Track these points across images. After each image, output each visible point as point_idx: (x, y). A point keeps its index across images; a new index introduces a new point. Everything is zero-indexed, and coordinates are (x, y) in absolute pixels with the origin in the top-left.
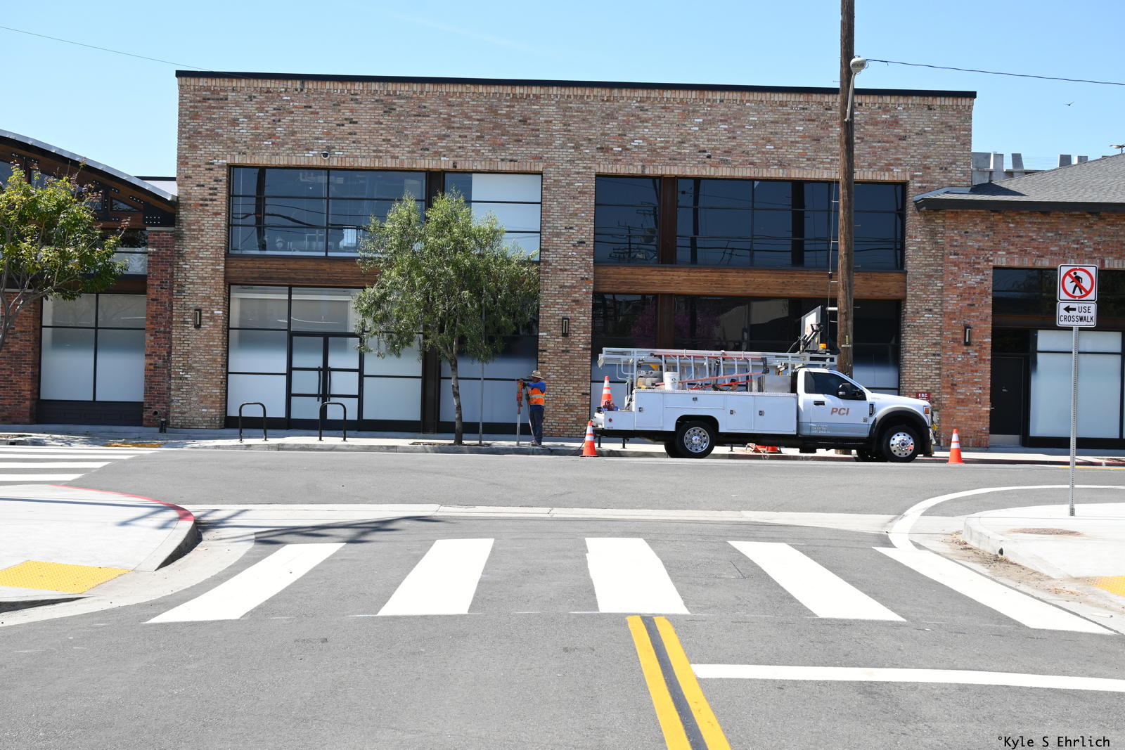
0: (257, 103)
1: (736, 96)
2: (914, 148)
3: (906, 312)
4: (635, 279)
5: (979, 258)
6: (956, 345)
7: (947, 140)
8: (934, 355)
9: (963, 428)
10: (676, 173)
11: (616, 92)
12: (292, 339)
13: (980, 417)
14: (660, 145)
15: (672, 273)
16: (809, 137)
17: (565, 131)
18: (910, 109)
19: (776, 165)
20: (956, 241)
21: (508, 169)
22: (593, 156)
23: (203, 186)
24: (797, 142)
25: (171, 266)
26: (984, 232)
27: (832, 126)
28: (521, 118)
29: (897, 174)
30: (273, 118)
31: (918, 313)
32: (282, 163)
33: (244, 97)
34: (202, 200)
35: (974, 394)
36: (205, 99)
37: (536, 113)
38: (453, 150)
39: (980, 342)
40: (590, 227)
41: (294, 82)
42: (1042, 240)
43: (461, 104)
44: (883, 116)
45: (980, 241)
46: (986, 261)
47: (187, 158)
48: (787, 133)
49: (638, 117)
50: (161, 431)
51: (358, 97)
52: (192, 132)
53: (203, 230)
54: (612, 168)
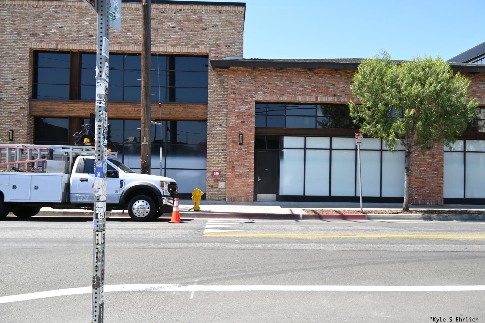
2: (211, 35)
3: (208, 126)
4: (53, 108)
5: (247, 96)
6: (234, 144)
7: (229, 30)
8: (223, 150)
9: (239, 191)
11: (41, 3)
13: (248, 185)
14: (67, 32)
15: (74, 105)
17: (12, 25)
18: (208, 12)
19: (133, 44)
20: (234, 86)
26: (250, 81)
29: (201, 50)
31: (213, 127)
35: (245, 172)
39: (248, 143)
40: (26, 78)
42: (282, 86)
44: (193, 17)
45: (248, 86)
46: (251, 97)
54: (39, 45)
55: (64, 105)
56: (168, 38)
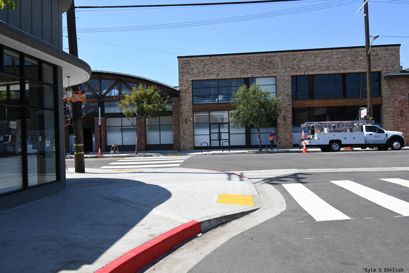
0: (199, 63)
1: (330, 51)
2: (383, 61)
3: (383, 108)
4: (303, 104)
5: (404, 91)
6: (399, 116)
7: (393, 58)
8: (392, 120)
10: (314, 74)
11: (296, 53)
12: (210, 125)
16: (352, 61)
17: (282, 64)
18: (381, 50)
19: (342, 69)
20: (397, 87)
21: (267, 76)
22: (290, 71)
23: (186, 86)
24: (348, 62)
25: (179, 108)
26: (405, 84)
27: (358, 57)
28: (270, 62)
29: (378, 69)
30: (203, 67)
31: (386, 108)
32: (206, 79)
33: (195, 62)
34: (186, 90)
35: (405, 130)
36: (185, 63)
37: (274, 60)
38: (251, 72)
39: (406, 115)
40: (290, 90)
41: (208, 57)
43: (253, 59)
44: (374, 53)
45: (404, 86)
46: (406, 92)
47: (181, 79)
48: (345, 60)
49: (302, 59)
50: (178, 151)
51: (225, 60)
52: (182, 72)
53: (186, 98)
54: (296, 74)
55: (309, 101)
56: (360, 65)
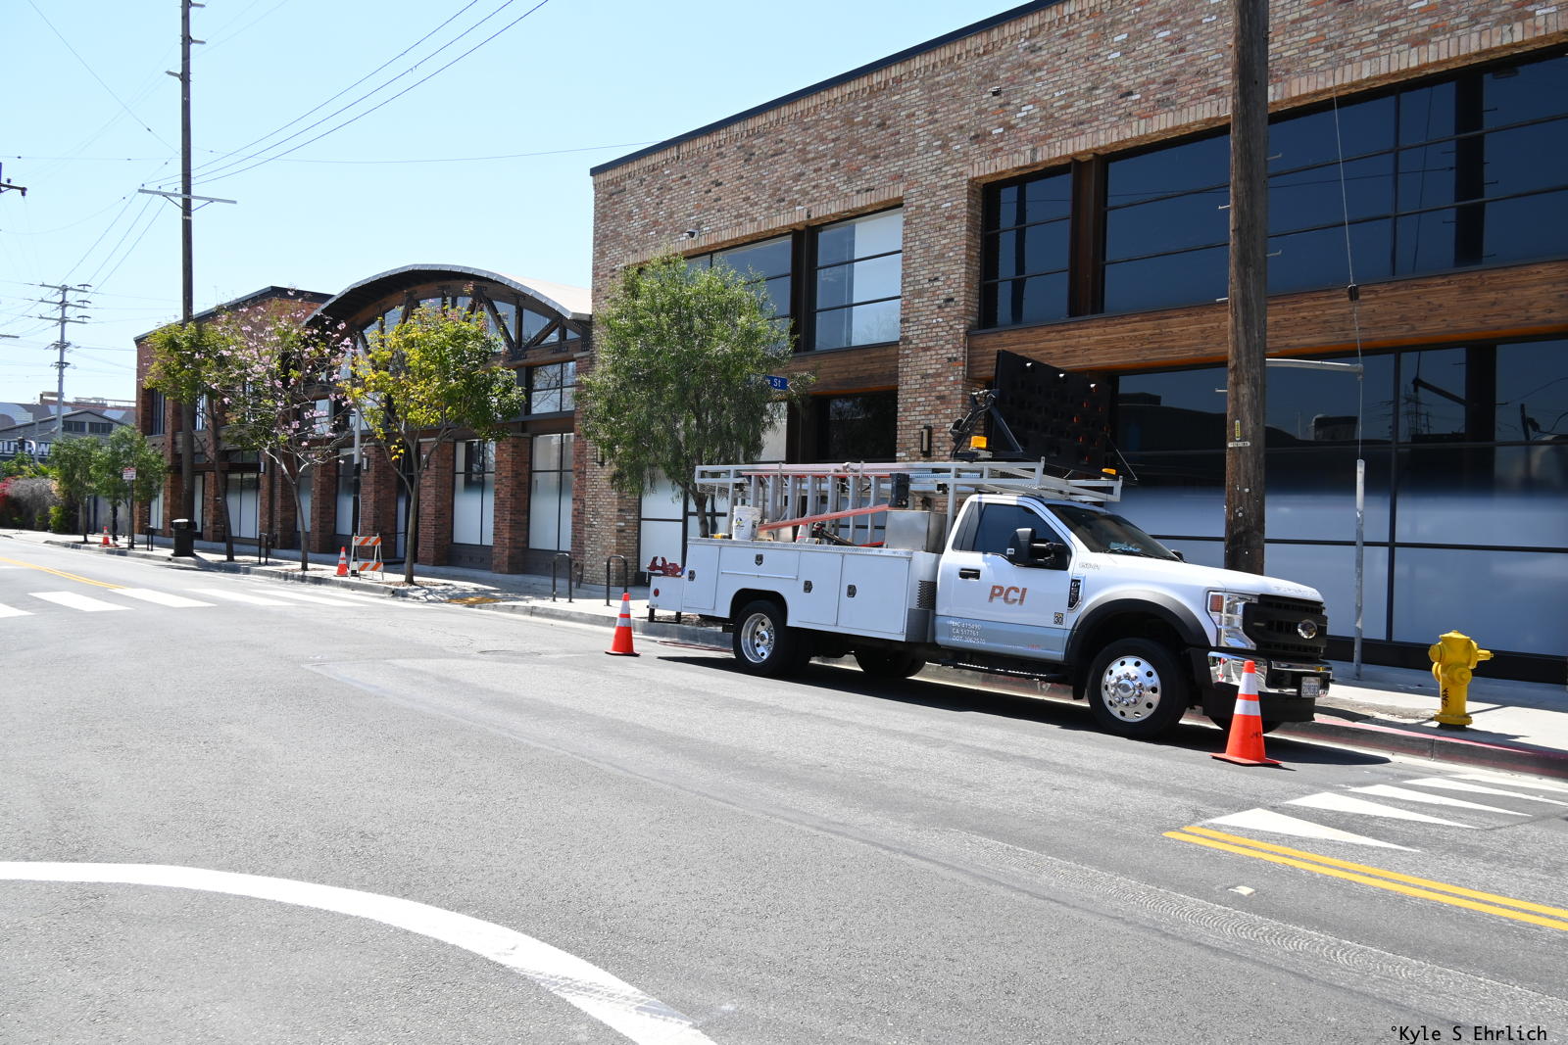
0: (646, 186)
11: (994, 34)
14: (1059, 104)
17: (930, 124)
21: (864, 203)
22: (965, 154)
28: (878, 121)
30: (657, 200)
32: (660, 256)
33: (638, 182)
36: (611, 195)
38: (807, 194)
40: (960, 272)
41: (672, 149)
43: (816, 124)
47: (598, 268)
49: (1028, 65)
52: (602, 237)
54: (990, 166)
